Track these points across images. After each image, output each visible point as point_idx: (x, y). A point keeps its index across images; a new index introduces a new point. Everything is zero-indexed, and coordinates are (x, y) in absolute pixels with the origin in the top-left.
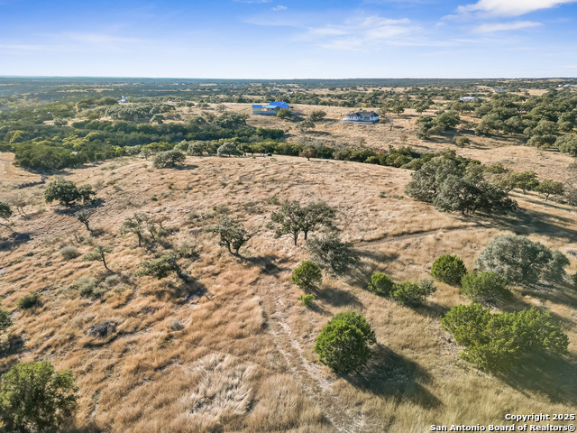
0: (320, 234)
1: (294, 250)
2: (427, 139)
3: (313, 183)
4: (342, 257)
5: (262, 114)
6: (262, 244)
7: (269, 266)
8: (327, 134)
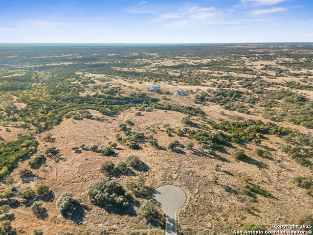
0: (168, 128)
1: (165, 129)
2: (196, 103)
3: (167, 119)
4: (170, 130)
5: (150, 91)
6: (162, 129)
7: (163, 131)
8: (170, 100)
